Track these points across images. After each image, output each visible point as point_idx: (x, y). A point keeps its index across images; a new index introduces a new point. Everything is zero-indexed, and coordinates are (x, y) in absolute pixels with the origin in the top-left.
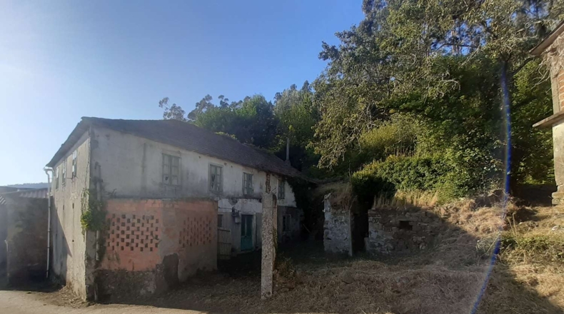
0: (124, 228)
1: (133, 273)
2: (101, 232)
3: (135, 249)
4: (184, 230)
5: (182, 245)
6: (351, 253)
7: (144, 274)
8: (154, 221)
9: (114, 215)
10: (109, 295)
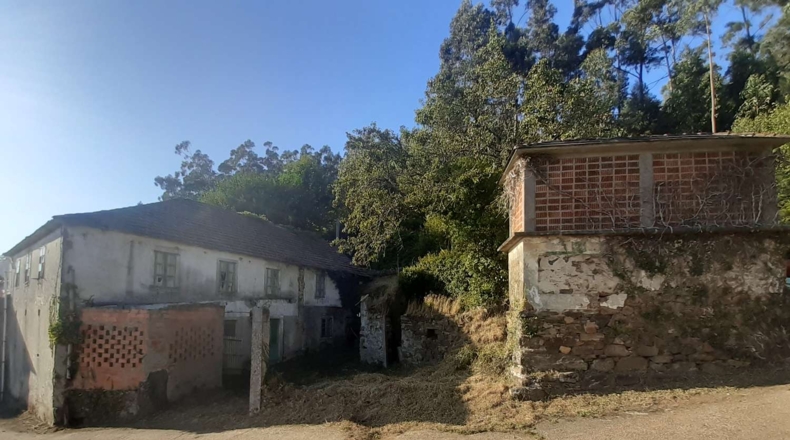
0: (102, 342)
1: (111, 392)
2: (73, 346)
3: (115, 365)
4: (176, 342)
5: (172, 360)
6: (385, 364)
7: (125, 394)
8: (138, 334)
9: (90, 327)
10: (82, 419)
